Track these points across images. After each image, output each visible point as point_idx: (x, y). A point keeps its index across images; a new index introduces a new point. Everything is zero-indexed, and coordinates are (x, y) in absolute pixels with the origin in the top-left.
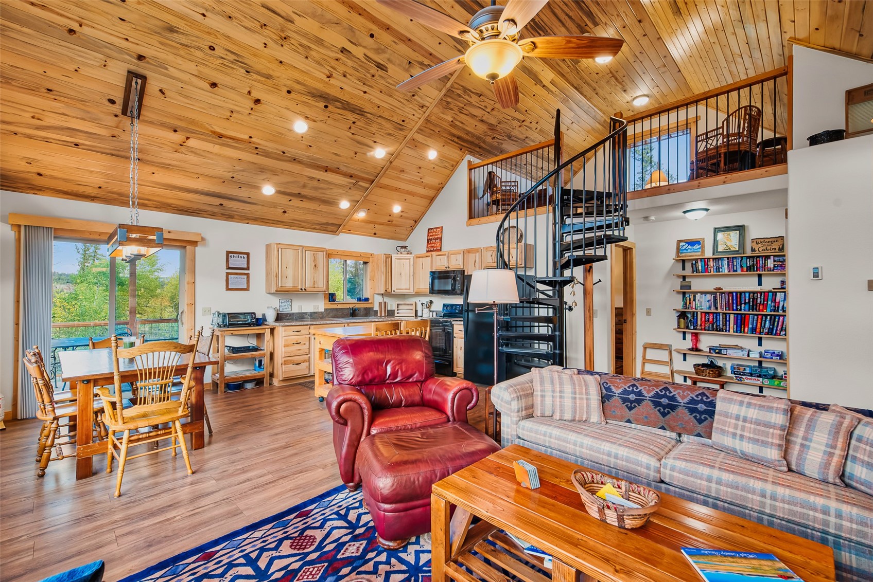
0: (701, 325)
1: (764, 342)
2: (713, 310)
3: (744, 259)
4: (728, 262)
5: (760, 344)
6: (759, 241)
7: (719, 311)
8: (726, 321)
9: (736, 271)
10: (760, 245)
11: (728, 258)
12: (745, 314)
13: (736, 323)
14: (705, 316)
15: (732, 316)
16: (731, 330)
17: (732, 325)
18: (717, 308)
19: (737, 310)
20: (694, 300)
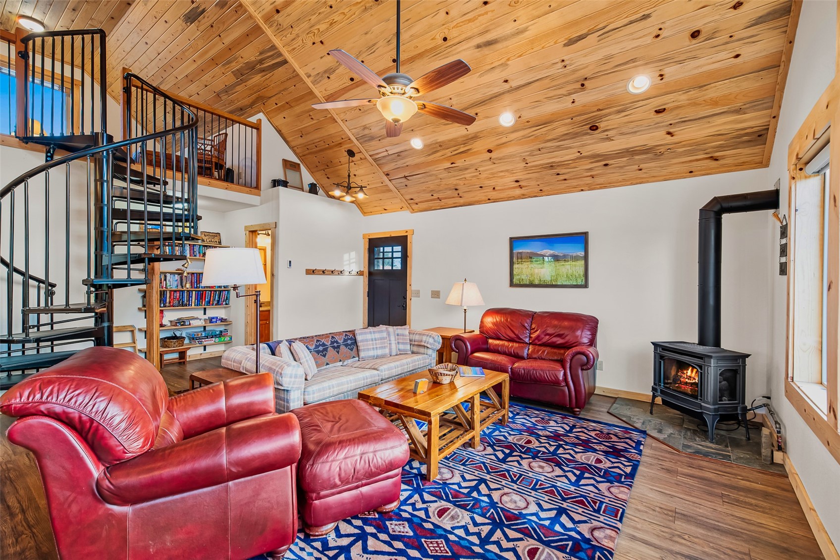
0: (170, 303)
1: (207, 311)
2: (180, 288)
3: (201, 247)
4: (190, 248)
5: (205, 314)
6: (206, 234)
7: (184, 289)
8: (189, 297)
9: (195, 256)
10: (207, 237)
11: (190, 245)
12: (203, 291)
13: (197, 298)
14: (174, 294)
15: (194, 292)
16: (193, 305)
17: (193, 300)
18: (182, 287)
19: (197, 288)
20: (165, 280)
